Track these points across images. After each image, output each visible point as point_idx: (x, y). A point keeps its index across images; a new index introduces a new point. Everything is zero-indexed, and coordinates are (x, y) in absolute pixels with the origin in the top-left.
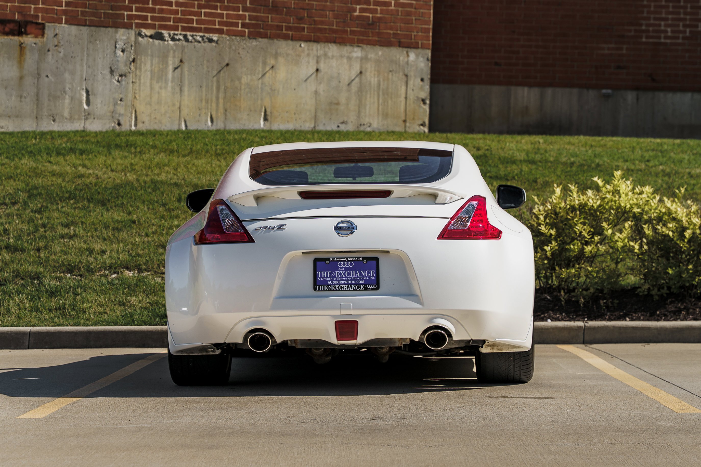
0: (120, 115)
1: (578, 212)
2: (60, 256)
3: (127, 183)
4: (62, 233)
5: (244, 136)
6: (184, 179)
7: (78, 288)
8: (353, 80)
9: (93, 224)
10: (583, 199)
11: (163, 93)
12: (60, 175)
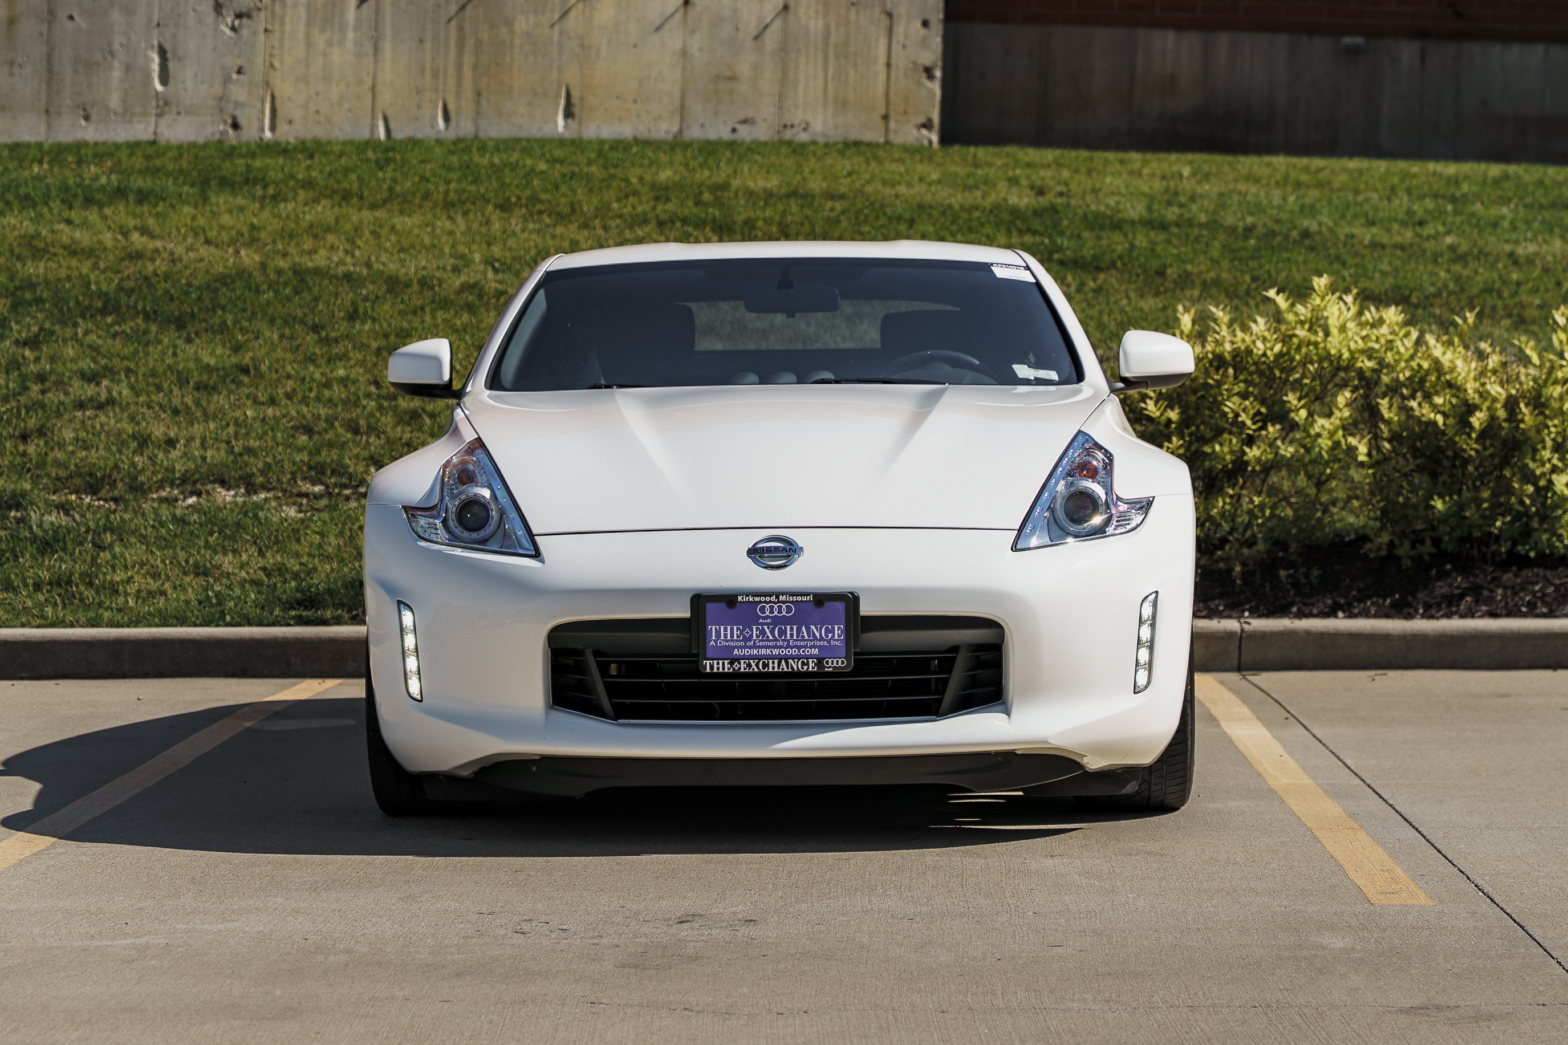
0: (237, 104)
1: (1231, 371)
2: (73, 452)
3: (237, 274)
4: (80, 395)
5: (515, 157)
6: (368, 265)
7: (105, 532)
8: (766, 27)
9: (153, 373)
10: (1243, 340)
11: (336, 55)
12: (89, 253)
